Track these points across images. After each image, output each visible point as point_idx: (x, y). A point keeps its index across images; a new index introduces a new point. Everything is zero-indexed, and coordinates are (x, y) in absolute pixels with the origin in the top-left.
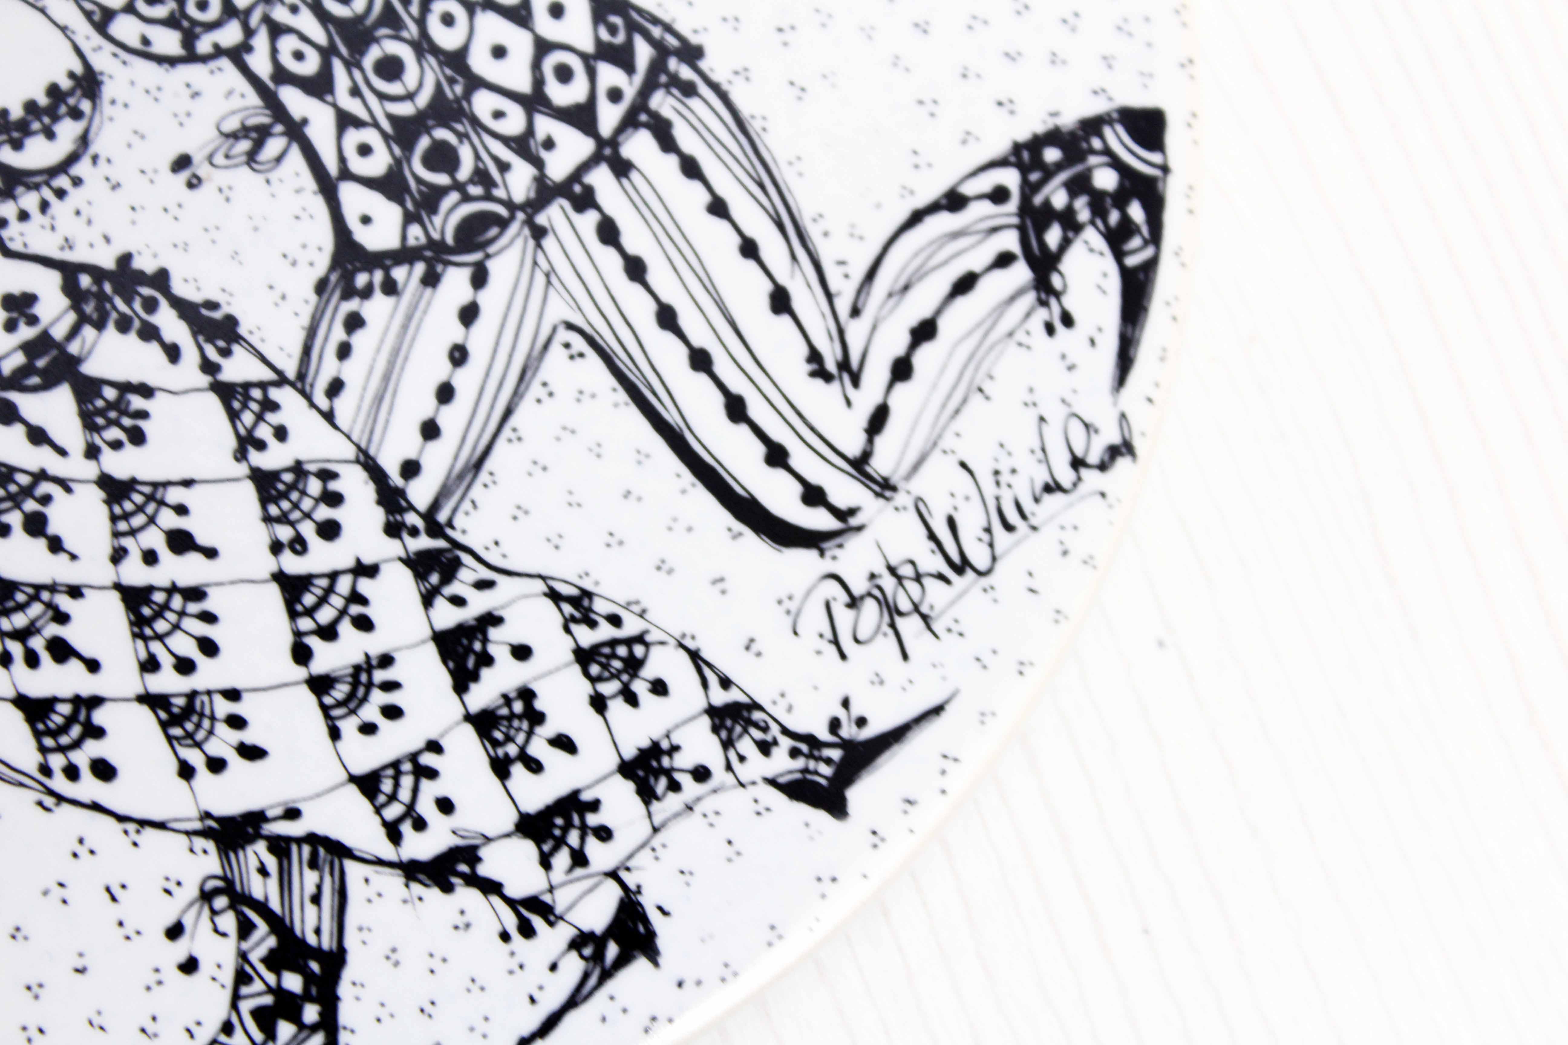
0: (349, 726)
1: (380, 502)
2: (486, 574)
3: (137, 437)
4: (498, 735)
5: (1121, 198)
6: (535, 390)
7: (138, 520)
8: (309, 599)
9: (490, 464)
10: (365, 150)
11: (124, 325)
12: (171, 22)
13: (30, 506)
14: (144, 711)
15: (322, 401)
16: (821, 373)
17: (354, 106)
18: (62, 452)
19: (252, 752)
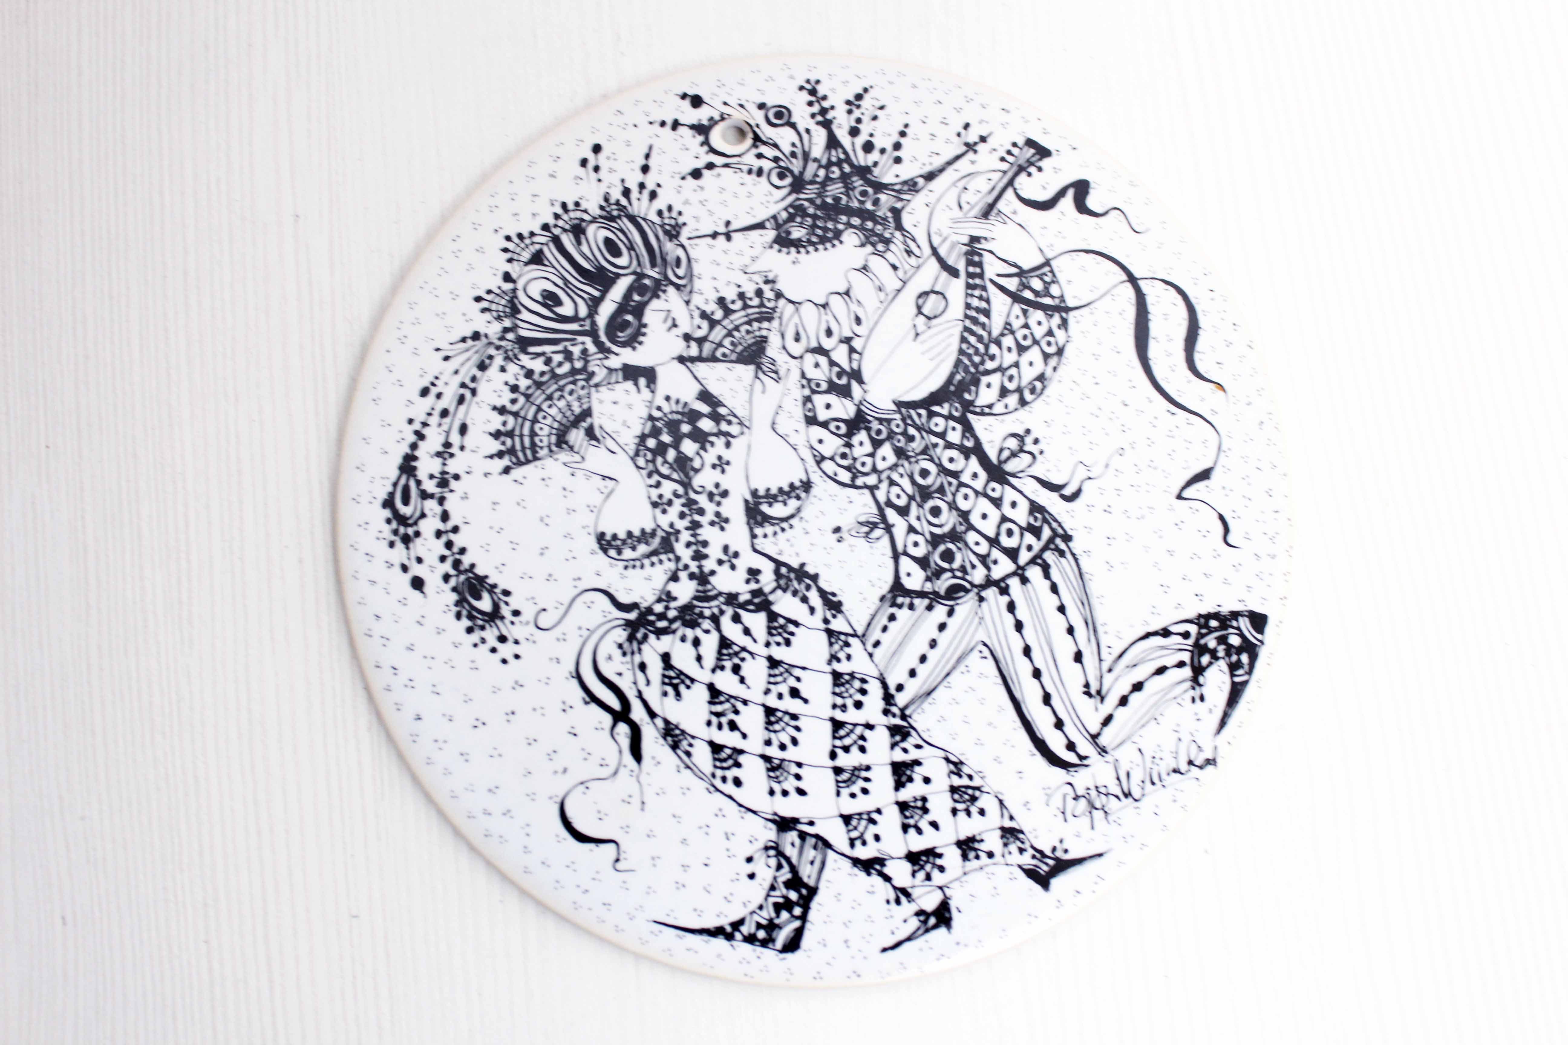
0: (845, 792)
1: (884, 699)
2: (921, 743)
3: (788, 643)
4: (907, 814)
5: (1239, 651)
6: (962, 668)
7: (779, 679)
8: (842, 732)
9: (934, 695)
10: (916, 544)
11: (795, 593)
12: (848, 468)
13: (736, 661)
14: (761, 762)
15: (870, 648)
16: (1088, 694)
17: (916, 524)
18: (755, 641)
19: (801, 792)
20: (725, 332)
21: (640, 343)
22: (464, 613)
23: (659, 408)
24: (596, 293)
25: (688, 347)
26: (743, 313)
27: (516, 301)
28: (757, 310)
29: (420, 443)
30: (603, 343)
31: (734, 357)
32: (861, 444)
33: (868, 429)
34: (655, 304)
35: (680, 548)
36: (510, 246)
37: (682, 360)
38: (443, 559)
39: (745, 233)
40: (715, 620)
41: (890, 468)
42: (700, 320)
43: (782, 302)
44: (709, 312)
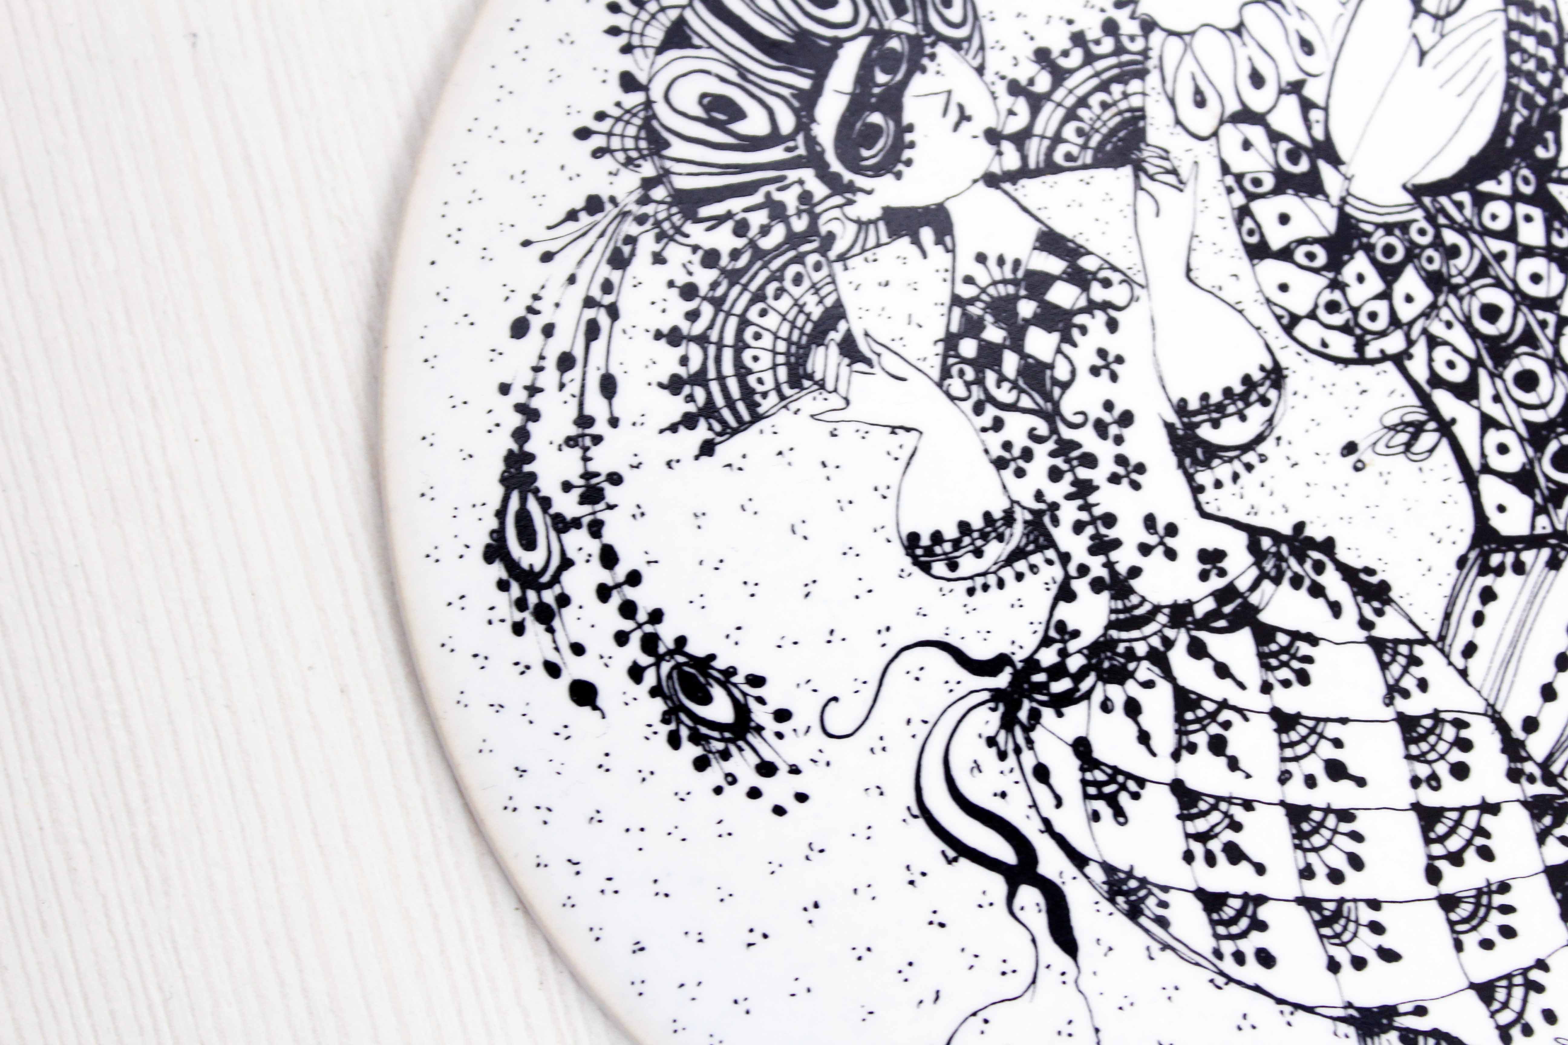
0: (1470, 941)
1: (1504, 751)
3: (1304, 678)
7: (1302, 749)
8: (1441, 829)
10: (1503, 449)
11: (1297, 582)
12: (1346, 329)
13: (1214, 729)
14: (1301, 911)
15: (1457, 659)
17: (1495, 411)
18: (1242, 686)
19: (1388, 955)
20: (1061, 113)
21: (909, 163)
22: (684, 732)
23: (969, 280)
24: (805, 84)
25: (999, 153)
26: (1088, 71)
27: (655, 123)
28: (1113, 61)
29: (531, 426)
30: (838, 177)
31: (1088, 157)
32: (1361, 278)
33: (1369, 249)
34: (918, 83)
35: (1063, 536)
37: (992, 180)
38: (622, 638)
40: (1158, 658)
41: (1425, 314)
42: (1011, 99)
43: (1157, 37)
44: (1023, 81)
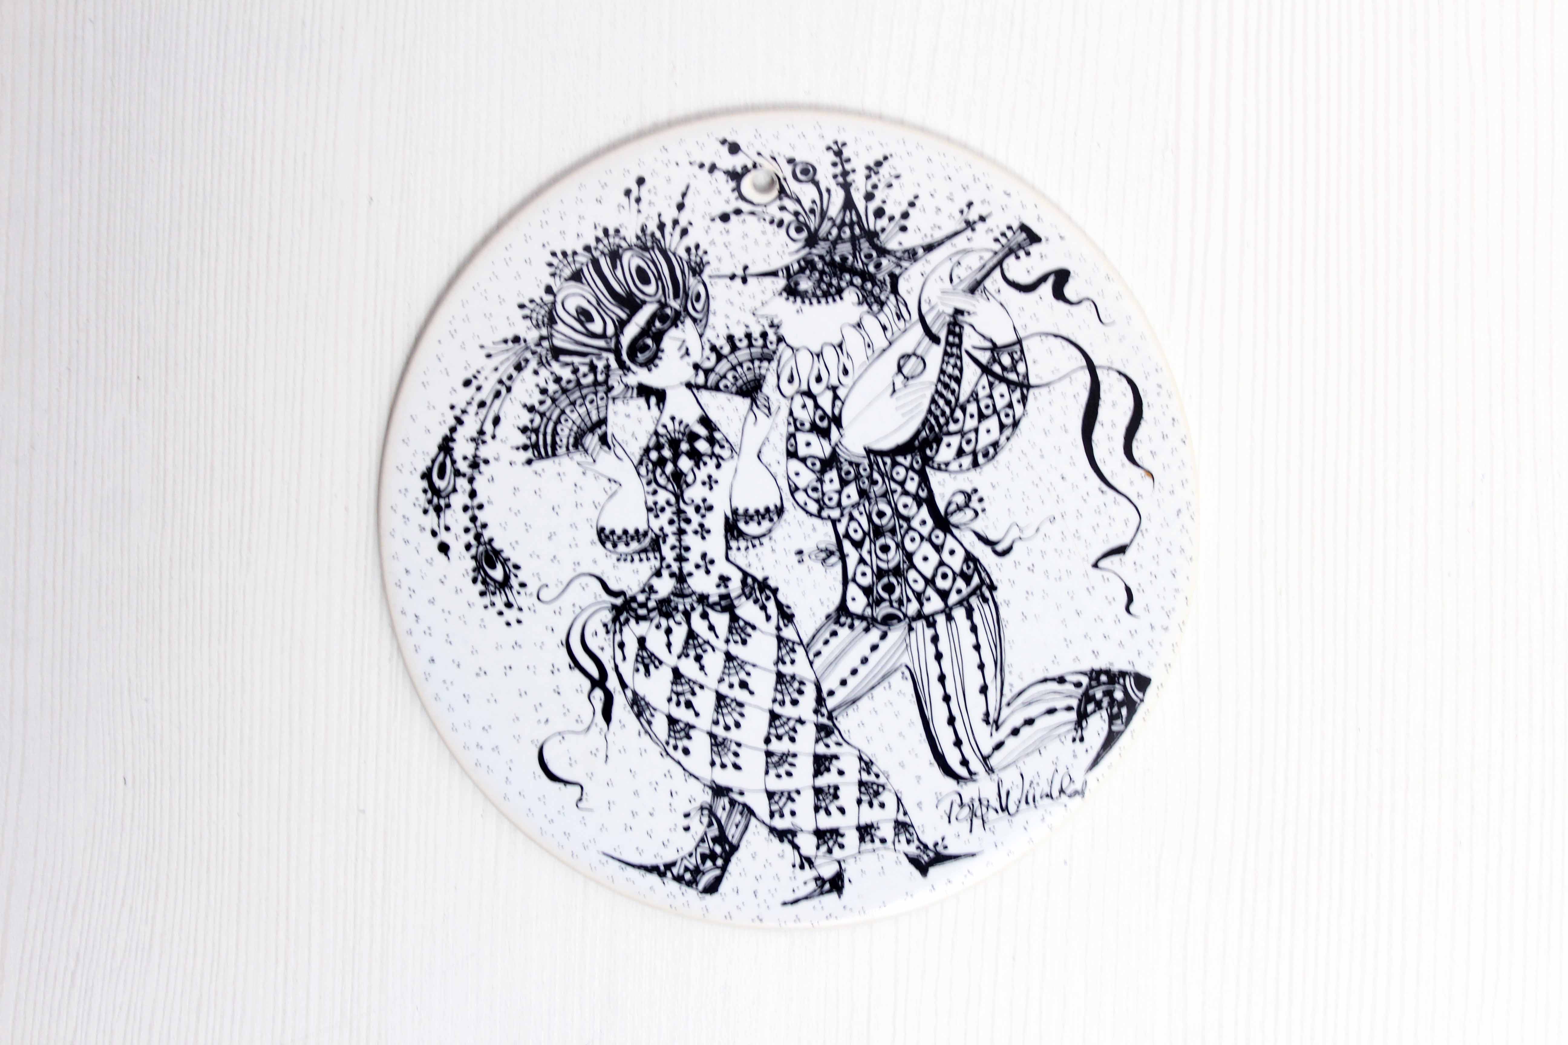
0: (772, 772)
1: (816, 700)
2: (841, 741)
3: (744, 642)
4: (821, 798)
5: (1121, 705)
6: (885, 684)
7: (733, 671)
8: (777, 723)
9: (859, 703)
10: (864, 574)
11: (756, 601)
12: (817, 501)
13: (699, 651)
14: (708, 738)
15: (811, 656)
16: (986, 721)
17: (867, 557)
18: (717, 637)
19: (736, 767)
20: (729, 366)
21: (656, 366)
22: (480, 578)
23: (665, 426)
24: (624, 316)
25: (697, 375)
26: (747, 351)
27: (554, 312)
28: (760, 350)
29: (459, 428)
30: (625, 362)
31: (734, 389)
32: (831, 481)
33: (839, 470)
34: (673, 333)
35: (666, 549)
36: (555, 261)
37: (689, 386)
38: (467, 530)
39: (760, 278)
40: (687, 615)
41: (853, 506)
42: (710, 353)
43: (782, 346)
44: (718, 346)
